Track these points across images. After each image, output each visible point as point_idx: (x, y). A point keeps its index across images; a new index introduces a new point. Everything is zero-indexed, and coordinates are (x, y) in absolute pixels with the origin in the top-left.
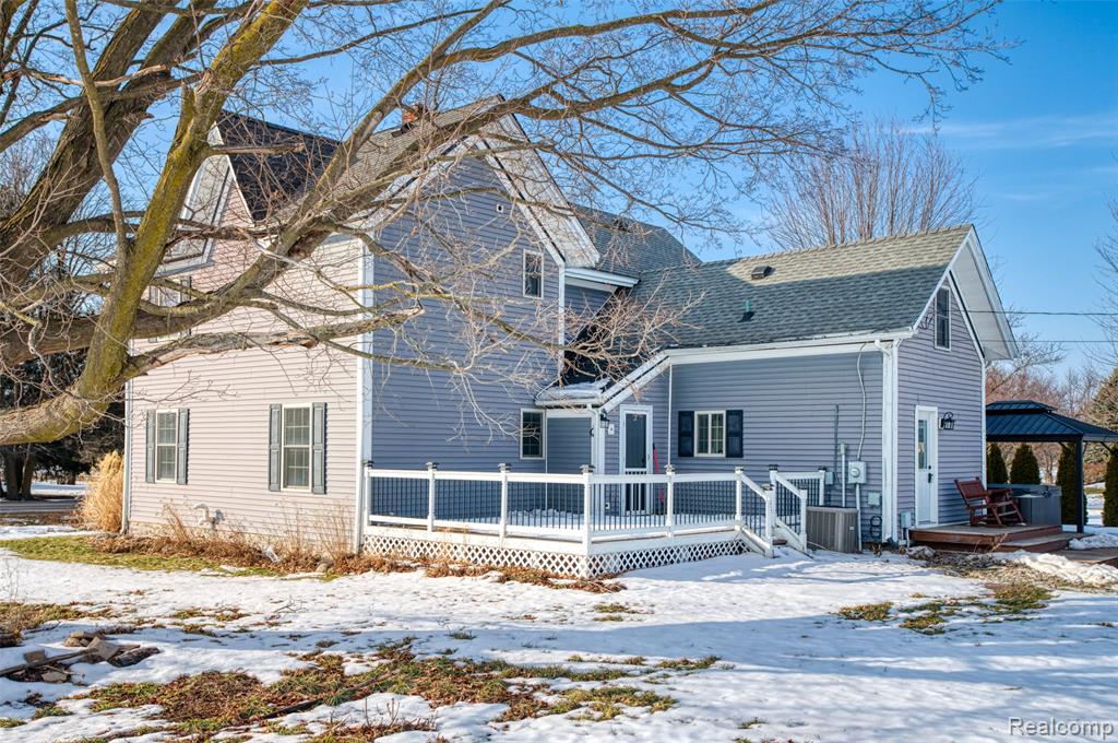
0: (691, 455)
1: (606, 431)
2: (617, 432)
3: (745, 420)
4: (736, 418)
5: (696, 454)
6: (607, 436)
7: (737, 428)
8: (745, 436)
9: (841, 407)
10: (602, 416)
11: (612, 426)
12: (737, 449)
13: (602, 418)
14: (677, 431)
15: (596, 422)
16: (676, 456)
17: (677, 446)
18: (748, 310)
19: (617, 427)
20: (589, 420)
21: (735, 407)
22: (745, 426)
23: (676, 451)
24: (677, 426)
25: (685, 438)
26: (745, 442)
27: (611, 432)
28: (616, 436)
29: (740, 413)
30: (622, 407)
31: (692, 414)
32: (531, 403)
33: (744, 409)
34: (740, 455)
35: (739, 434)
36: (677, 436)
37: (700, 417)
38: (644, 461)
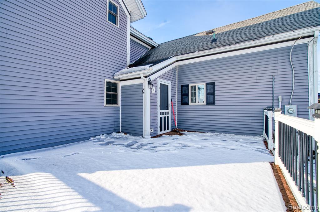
0: (188, 104)
1: (151, 91)
2: (156, 92)
3: (216, 87)
4: (212, 86)
5: (190, 104)
6: (152, 93)
7: (212, 91)
8: (216, 94)
9: (275, 77)
10: (149, 82)
11: (154, 88)
12: (212, 101)
13: (149, 83)
14: (180, 94)
15: (146, 86)
16: (180, 105)
17: (180, 100)
18: (214, 38)
19: (156, 89)
20: (142, 85)
21: (210, 81)
22: (216, 89)
23: (180, 103)
24: (180, 91)
25: (184, 97)
26: (216, 97)
27: (154, 92)
28: (156, 94)
29: (213, 84)
30: (159, 80)
31: (187, 86)
32: (111, 77)
33: (215, 82)
34: (214, 103)
35: (213, 94)
36: (180, 96)
37: (192, 87)
38: (167, 107)
